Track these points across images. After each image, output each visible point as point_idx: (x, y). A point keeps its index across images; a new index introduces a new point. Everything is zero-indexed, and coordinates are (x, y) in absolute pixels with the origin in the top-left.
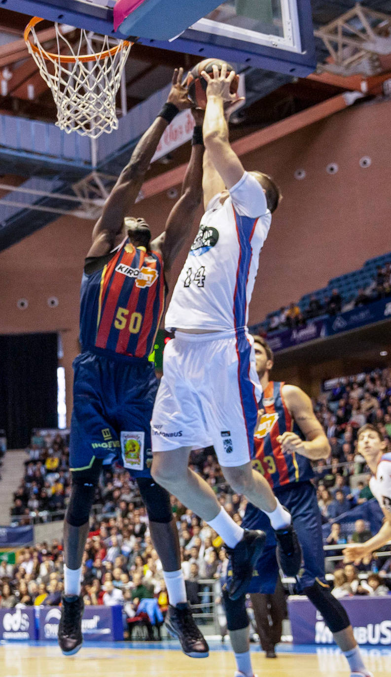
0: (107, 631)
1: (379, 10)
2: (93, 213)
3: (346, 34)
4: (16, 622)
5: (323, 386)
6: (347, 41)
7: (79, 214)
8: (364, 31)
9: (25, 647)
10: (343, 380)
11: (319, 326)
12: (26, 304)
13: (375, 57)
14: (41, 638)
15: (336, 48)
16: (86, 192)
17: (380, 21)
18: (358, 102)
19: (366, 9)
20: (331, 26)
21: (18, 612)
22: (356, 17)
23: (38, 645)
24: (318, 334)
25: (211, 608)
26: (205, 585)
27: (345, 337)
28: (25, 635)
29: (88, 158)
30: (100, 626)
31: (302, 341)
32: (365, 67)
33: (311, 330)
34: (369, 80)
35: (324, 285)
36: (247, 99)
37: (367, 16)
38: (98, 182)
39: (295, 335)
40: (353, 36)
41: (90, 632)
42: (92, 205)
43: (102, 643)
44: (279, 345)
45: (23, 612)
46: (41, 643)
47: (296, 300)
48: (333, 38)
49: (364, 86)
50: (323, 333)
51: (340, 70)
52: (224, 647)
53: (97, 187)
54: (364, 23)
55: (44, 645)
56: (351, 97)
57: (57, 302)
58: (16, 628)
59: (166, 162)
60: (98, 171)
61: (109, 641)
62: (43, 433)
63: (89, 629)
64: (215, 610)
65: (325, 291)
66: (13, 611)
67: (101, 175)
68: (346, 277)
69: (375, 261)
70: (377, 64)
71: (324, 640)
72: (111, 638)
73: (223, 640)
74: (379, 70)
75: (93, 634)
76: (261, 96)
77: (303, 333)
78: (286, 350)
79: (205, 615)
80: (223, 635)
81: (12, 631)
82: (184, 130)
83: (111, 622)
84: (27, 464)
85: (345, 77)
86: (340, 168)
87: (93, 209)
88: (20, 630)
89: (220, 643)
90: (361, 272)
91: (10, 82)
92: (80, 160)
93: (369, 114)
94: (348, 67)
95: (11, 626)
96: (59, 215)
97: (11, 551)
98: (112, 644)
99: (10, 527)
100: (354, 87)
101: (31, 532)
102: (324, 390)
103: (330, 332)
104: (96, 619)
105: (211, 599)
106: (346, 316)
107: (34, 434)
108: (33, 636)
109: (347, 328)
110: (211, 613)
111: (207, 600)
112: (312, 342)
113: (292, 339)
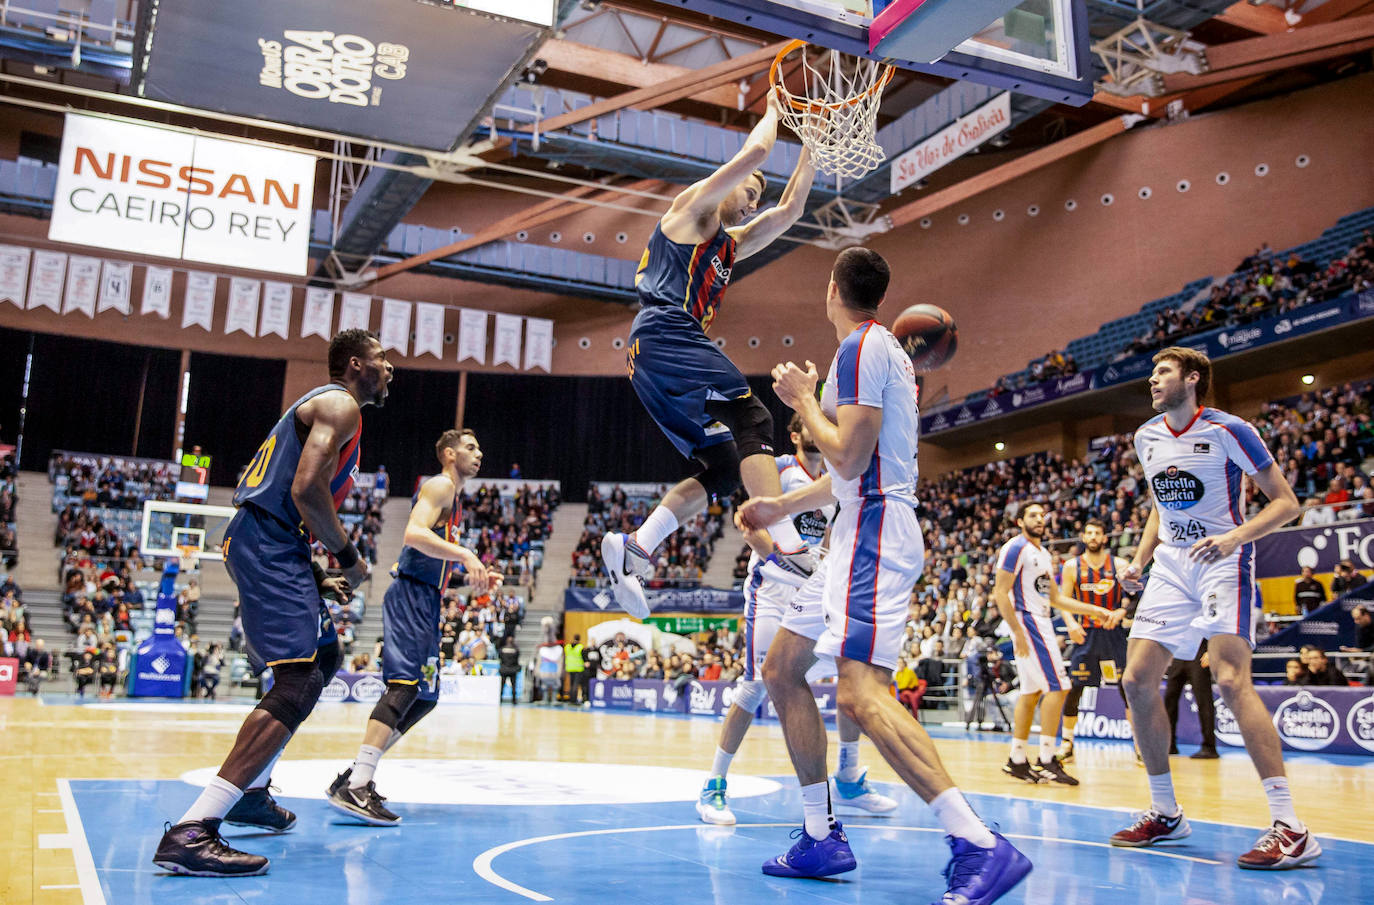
1: (1163, 24)
2: (836, 243)
3: (1126, 50)
5: (1091, 445)
6: (1126, 57)
7: (820, 244)
8: (1146, 47)
10: (1113, 439)
11: (1087, 376)
12: (758, 342)
13: (1158, 77)
15: (1114, 65)
16: (829, 221)
17: (1166, 36)
18: (1138, 125)
19: (1149, 22)
20: (1110, 41)
22: (1138, 31)
24: (1086, 386)
25: (956, 690)
26: (950, 665)
27: (1118, 390)
29: (832, 182)
31: (1067, 394)
32: (1147, 87)
33: (1078, 380)
34: (1151, 101)
35: (1095, 330)
36: (1013, 120)
37: (1150, 30)
38: (843, 208)
39: (1060, 386)
40: (1134, 52)
42: (835, 234)
44: (1042, 397)
46: (764, 721)
47: (1062, 347)
48: (1111, 54)
49: (1145, 108)
50: (1092, 386)
51: (1119, 89)
52: (969, 736)
53: (841, 213)
54: (1147, 38)
56: (1130, 120)
57: (792, 342)
59: (919, 188)
60: (843, 196)
64: (959, 693)
65: (1096, 337)
66: (733, 684)
67: (845, 200)
68: (1120, 322)
69: (1153, 305)
70: (1161, 83)
71: (1083, 733)
73: (968, 728)
74: (1163, 91)
76: (1029, 116)
77: (1069, 384)
78: (1051, 402)
79: (948, 699)
82: (941, 152)
85: (1124, 97)
86: (1116, 199)
87: (837, 238)
89: (965, 731)
90: (1138, 317)
91: (747, 96)
92: (823, 184)
93: (1149, 139)
94: (1127, 87)
96: (797, 244)
97: (733, 617)
100: (1132, 109)
102: (1092, 450)
103: (1100, 384)
105: (956, 681)
106: (1119, 366)
109: (1120, 380)
110: (955, 695)
111: (951, 681)
112: (1080, 395)
113: (1056, 391)
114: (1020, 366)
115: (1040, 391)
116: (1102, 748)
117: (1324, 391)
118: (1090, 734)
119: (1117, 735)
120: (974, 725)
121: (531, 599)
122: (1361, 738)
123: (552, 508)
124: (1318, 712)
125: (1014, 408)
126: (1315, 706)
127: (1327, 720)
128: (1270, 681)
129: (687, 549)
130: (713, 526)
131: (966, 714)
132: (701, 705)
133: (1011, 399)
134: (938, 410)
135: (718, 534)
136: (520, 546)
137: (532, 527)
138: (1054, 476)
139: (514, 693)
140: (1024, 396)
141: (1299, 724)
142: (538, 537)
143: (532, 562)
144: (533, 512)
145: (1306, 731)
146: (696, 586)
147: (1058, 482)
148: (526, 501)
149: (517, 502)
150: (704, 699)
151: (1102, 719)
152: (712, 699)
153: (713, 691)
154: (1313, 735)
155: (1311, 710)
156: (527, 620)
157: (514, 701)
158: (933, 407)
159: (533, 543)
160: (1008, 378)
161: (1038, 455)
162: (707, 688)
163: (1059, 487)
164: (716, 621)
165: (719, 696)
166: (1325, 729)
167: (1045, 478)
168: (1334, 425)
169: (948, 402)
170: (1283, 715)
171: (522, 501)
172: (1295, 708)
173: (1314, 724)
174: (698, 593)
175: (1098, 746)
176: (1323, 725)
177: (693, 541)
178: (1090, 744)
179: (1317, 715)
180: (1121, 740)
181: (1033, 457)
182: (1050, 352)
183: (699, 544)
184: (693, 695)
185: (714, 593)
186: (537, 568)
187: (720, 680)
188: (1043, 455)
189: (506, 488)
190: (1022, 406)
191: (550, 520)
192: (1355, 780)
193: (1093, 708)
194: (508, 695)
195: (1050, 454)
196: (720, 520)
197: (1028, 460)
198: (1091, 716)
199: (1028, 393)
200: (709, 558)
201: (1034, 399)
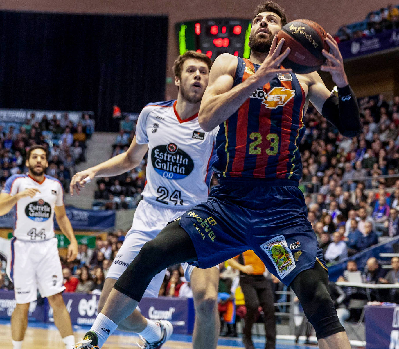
0: (180, 323)
4: (91, 308)
21: (94, 298)
25: (288, 307)
30: (175, 317)
44: (377, 46)
45: (98, 297)
58: (90, 313)
61: (183, 333)
64: (290, 310)
66: (88, 297)
72: (185, 330)
78: (385, 51)
79: (281, 314)
80: (298, 335)
81: (86, 316)
83: (186, 315)
88: (94, 316)
95: (86, 311)
97: (91, 234)
98: (185, 337)
99: (92, 211)
101: (113, 217)
104: (172, 310)
110: (287, 312)
111: (284, 298)
113: (391, 40)
114: (360, 17)
115: (376, 41)
120: (303, 338)
125: (352, 55)
130: (77, 151)
131: (296, 328)
133: (350, 46)
135: (82, 158)
138: (384, 118)
140: (361, 44)
147: (388, 122)
153: (70, 302)
160: (348, 27)
161: (371, 98)
163: (388, 127)
165: (75, 307)
167: (377, 119)
177: (58, 164)
181: (366, 99)
182: (385, 6)
183: (62, 168)
185: (75, 212)
187: (76, 292)
188: (375, 98)
190: (359, 53)
195: (381, 97)
196: (83, 145)
197: (362, 102)
199: (365, 42)
201: (370, 48)
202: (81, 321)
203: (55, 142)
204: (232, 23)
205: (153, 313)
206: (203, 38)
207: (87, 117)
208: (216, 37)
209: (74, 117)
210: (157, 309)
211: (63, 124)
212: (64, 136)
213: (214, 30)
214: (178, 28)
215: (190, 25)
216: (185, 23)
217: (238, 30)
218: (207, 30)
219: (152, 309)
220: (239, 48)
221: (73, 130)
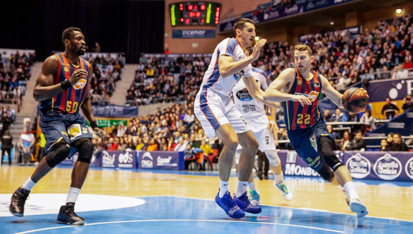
0: (175, 165)
4: (126, 158)
5: (299, 39)
9: (130, 172)
10: (310, 36)
11: (299, 6)
14: (139, 167)
21: (127, 153)
23: (137, 171)
24: (298, 11)
27: (313, 13)
28: (131, 166)
30: (172, 162)
31: (290, 14)
33: (295, 8)
39: (286, 10)
41: (166, 165)
43: (172, 171)
44: (277, 15)
45: (130, 153)
46: (139, 170)
50: (301, 11)
55: (141, 171)
58: (125, 161)
61: (176, 170)
62: (147, 56)
63: (165, 163)
66: (124, 152)
71: (289, 173)
72: (178, 169)
75: (168, 166)
77: (291, 10)
78: (281, 19)
81: (123, 163)
83: (178, 160)
84: (137, 72)
88: (128, 163)
89: (235, 173)
95: (123, 160)
97: (125, 119)
98: (178, 172)
99: (125, 107)
101: (137, 110)
103: (305, 10)
104: (170, 158)
107: (141, 56)
108: (135, 167)
109: (314, 8)
112: (295, 15)
113: (285, 12)
115: (277, 13)
116: (298, 180)
117: (406, 17)
118: (293, 174)
119: (305, 174)
121: (19, 111)
122: (411, 174)
123: (31, 64)
124: (393, 163)
125: (264, 20)
126: (392, 160)
127: (397, 167)
128: (373, 149)
129: (103, 86)
130: (116, 75)
131: (236, 165)
132: (108, 163)
133: (263, 16)
134: (228, 20)
135: (119, 79)
136: (13, 84)
137: (20, 74)
138: (282, 54)
139: (10, 159)
140: (269, 14)
141: (384, 168)
142: (23, 79)
143: (19, 92)
144: (20, 66)
145: (387, 171)
146: (107, 104)
147: (284, 56)
148: (17, 60)
149: (11, 61)
150: (109, 160)
151: (299, 167)
152: (113, 160)
153: (114, 156)
154: (390, 173)
155: (390, 162)
156: (16, 121)
157: (10, 163)
158: (226, 18)
159: (20, 82)
160: (262, 5)
161: (275, 43)
162: (111, 154)
163: (284, 59)
164: (116, 121)
165: (117, 158)
166: (396, 171)
167: (278, 54)
168: (409, 33)
169: (233, 17)
170: (378, 164)
171: (14, 60)
172: (383, 161)
173: (391, 169)
174: (108, 107)
175: (296, 179)
176: (395, 169)
177: (106, 81)
178: (293, 178)
179: (393, 165)
180: (306, 176)
183: (108, 84)
184: (104, 158)
185: (116, 108)
186: (22, 95)
187: (117, 150)
188: (277, 43)
189: (5, 53)
190: (268, 19)
191: (28, 70)
192: (407, 193)
193: (294, 162)
194: (6, 159)
195: (280, 43)
196: (119, 71)
197: (270, 45)
198: (293, 165)
199: (271, 13)
200: (114, 90)
201: (274, 16)
202: (120, 165)
203: (104, 70)
204: (200, 4)
205: (160, 160)
206: (184, 12)
207: (121, 56)
208: (191, 11)
209: (114, 56)
210: (162, 157)
211: (108, 60)
212: (109, 66)
213: (190, 8)
214: (170, 6)
215: (177, 5)
216: (174, 4)
217: (203, 7)
218: (186, 7)
219: (159, 158)
220: (204, 17)
221: (114, 64)
